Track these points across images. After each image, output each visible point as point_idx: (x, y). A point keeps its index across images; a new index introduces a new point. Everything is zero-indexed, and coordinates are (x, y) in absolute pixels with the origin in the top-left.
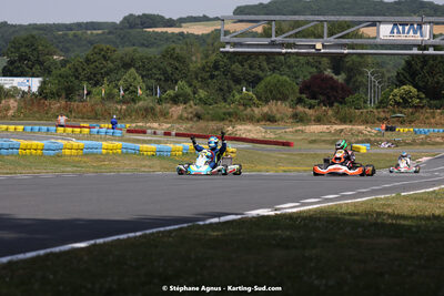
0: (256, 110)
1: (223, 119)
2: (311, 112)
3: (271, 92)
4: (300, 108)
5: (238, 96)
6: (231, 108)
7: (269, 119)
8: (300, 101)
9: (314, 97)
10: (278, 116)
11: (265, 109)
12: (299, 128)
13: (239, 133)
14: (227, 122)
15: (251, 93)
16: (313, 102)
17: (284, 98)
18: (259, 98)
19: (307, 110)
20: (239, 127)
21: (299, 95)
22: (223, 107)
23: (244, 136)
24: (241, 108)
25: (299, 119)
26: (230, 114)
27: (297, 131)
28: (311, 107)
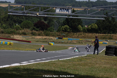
0: (20, 31)
1: (10, 33)
3: (25, 26)
4: (34, 31)
5: (15, 27)
6: (13, 30)
7: (24, 34)
8: (34, 29)
9: (38, 28)
10: (27, 33)
11: (23, 31)
12: (33, 37)
13: (15, 38)
15: (19, 26)
17: (29, 28)
18: (21, 27)
19: (36, 31)
20: (15, 36)
21: (33, 27)
22: (10, 30)
23: (16, 39)
24: (16, 30)
25: (33, 34)
26: (12, 32)
27: (32, 38)
28: (37, 31)
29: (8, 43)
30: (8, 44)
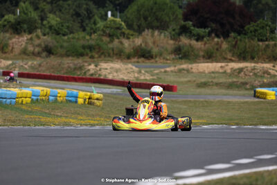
0: (126, 43)
1: (82, 55)
2: (198, 45)
3: (146, 18)
4: (185, 40)
5: (101, 24)
6: (93, 39)
7: (144, 54)
8: (184, 30)
9: (203, 25)
10: (155, 51)
11: (138, 41)
12: (184, 66)
13: (104, 73)
14: (87, 58)
15: (118, 20)
16: (201, 31)
17: (162, 26)
18: (130, 26)
19: (194, 42)
20: (104, 65)
21: (183, 23)
22: (82, 38)
23: (110, 77)
24: (106, 39)
25: (182, 54)
26: (91, 48)
27: (180, 71)
28: (199, 38)
29: (81, 94)
30: (80, 101)
